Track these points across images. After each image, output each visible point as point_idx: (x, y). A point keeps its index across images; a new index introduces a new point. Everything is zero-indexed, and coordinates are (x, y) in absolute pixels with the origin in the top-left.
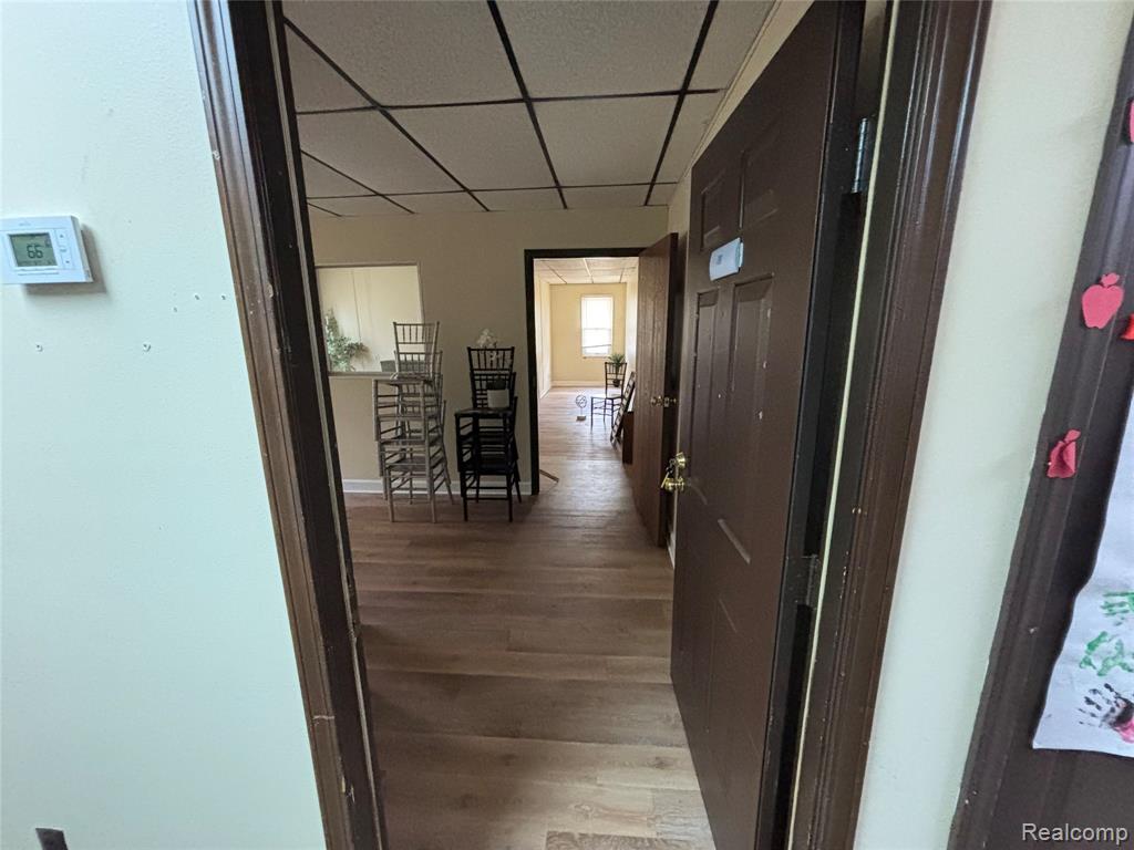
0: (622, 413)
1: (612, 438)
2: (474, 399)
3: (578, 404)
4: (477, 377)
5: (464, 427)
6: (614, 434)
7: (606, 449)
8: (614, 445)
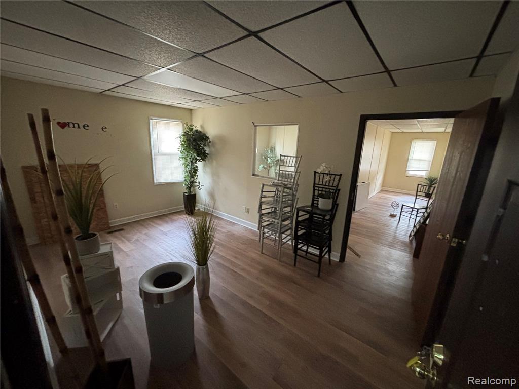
0: (422, 221)
1: (410, 236)
2: (313, 200)
3: (392, 206)
4: (316, 188)
5: (300, 216)
6: (412, 234)
7: (404, 243)
8: (411, 241)
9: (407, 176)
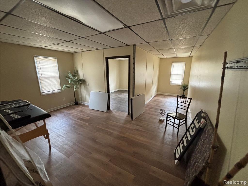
9: (171, 85)
